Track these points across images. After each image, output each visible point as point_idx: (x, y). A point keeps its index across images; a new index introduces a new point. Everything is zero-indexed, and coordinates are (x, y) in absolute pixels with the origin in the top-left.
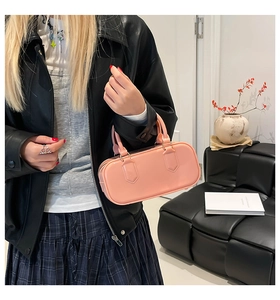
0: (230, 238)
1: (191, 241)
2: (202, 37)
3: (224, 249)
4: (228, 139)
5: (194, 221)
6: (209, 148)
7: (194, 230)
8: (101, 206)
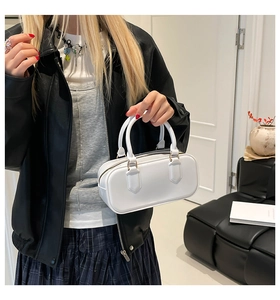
0: (251, 248)
1: (214, 248)
2: (242, 48)
3: (244, 258)
4: (262, 150)
5: (218, 228)
6: (243, 158)
7: (218, 238)
8: (117, 223)
